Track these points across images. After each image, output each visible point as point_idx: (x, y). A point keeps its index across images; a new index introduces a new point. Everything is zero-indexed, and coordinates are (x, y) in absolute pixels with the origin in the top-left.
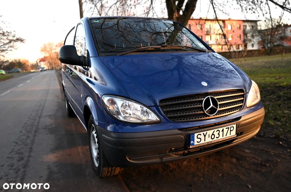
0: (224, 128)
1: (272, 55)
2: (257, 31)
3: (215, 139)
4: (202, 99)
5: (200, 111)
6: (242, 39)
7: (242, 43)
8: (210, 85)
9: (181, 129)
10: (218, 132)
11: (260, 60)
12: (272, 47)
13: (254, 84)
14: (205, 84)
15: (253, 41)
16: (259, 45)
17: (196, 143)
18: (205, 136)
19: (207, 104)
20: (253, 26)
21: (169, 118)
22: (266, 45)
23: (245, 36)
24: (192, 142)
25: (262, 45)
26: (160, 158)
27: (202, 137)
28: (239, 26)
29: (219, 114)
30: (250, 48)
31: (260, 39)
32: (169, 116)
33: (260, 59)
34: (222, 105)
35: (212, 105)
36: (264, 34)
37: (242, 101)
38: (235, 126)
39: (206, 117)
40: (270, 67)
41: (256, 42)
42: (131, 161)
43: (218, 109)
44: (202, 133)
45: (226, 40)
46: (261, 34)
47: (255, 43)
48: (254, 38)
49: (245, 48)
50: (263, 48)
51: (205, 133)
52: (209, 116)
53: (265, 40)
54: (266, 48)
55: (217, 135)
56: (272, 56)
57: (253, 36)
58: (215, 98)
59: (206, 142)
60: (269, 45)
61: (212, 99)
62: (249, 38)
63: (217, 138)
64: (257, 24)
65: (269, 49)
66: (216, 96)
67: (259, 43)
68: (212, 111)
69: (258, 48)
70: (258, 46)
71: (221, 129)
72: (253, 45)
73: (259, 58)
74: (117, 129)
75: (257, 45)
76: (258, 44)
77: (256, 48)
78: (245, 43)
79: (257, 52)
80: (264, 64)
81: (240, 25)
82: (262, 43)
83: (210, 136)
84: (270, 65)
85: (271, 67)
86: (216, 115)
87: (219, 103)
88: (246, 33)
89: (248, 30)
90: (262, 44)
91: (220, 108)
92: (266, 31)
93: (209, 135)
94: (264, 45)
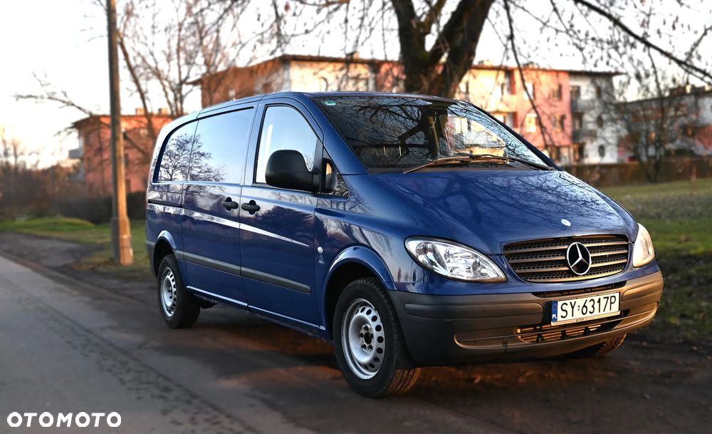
0: (602, 297)
1: (663, 181)
2: (612, 108)
3: (588, 314)
4: (566, 247)
5: (563, 266)
6: (569, 130)
7: (566, 142)
8: (575, 226)
9: (536, 294)
10: (592, 302)
11: (628, 197)
12: (660, 159)
13: (642, 229)
14: (566, 223)
15: (604, 138)
16: (621, 149)
17: (559, 319)
18: (573, 307)
19: (574, 255)
20: (599, 92)
21: (519, 274)
22: (642, 152)
23: (577, 123)
24: (554, 316)
25: (629, 149)
26: (504, 343)
27: (568, 308)
28: (556, 88)
29: (591, 274)
30: (593, 158)
31: (624, 132)
32: (518, 271)
33: (625, 193)
34: (595, 260)
35: (581, 257)
36: (635, 115)
37: (625, 256)
38: (617, 295)
39: (573, 276)
40: (659, 216)
41: (611, 141)
42: (461, 345)
43: (591, 265)
44: (568, 302)
45: (547, 137)
46: (626, 117)
47: (609, 144)
48: (604, 126)
49: (577, 156)
50: (632, 159)
51: (573, 301)
52: (577, 276)
53: (639, 134)
54: (644, 159)
55: (590, 309)
56: (664, 186)
57: (600, 122)
58: (586, 246)
59: (574, 317)
60: (652, 151)
61: (581, 247)
62: (591, 127)
63: (590, 312)
64: (612, 86)
65: (653, 161)
66: (586, 243)
67: (621, 143)
68: (582, 267)
69: (618, 160)
70: (619, 152)
71: (596, 299)
72: (602, 151)
73: (622, 189)
74: (431, 288)
75: (616, 148)
76: (618, 146)
77: (611, 158)
78: (579, 144)
79: (614, 171)
80: (640, 207)
81: (560, 87)
82: (630, 142)
83: (581, 308)
84: (660, 210)
85: (663, 216)
86: (587, 274)
87: (591, 255)
88: (579, 111)
89: (587, 101)
90: (631, 146)
91: (593, 263)
92: (639, 108)
93: (579, 306)
94: (635, 150)
